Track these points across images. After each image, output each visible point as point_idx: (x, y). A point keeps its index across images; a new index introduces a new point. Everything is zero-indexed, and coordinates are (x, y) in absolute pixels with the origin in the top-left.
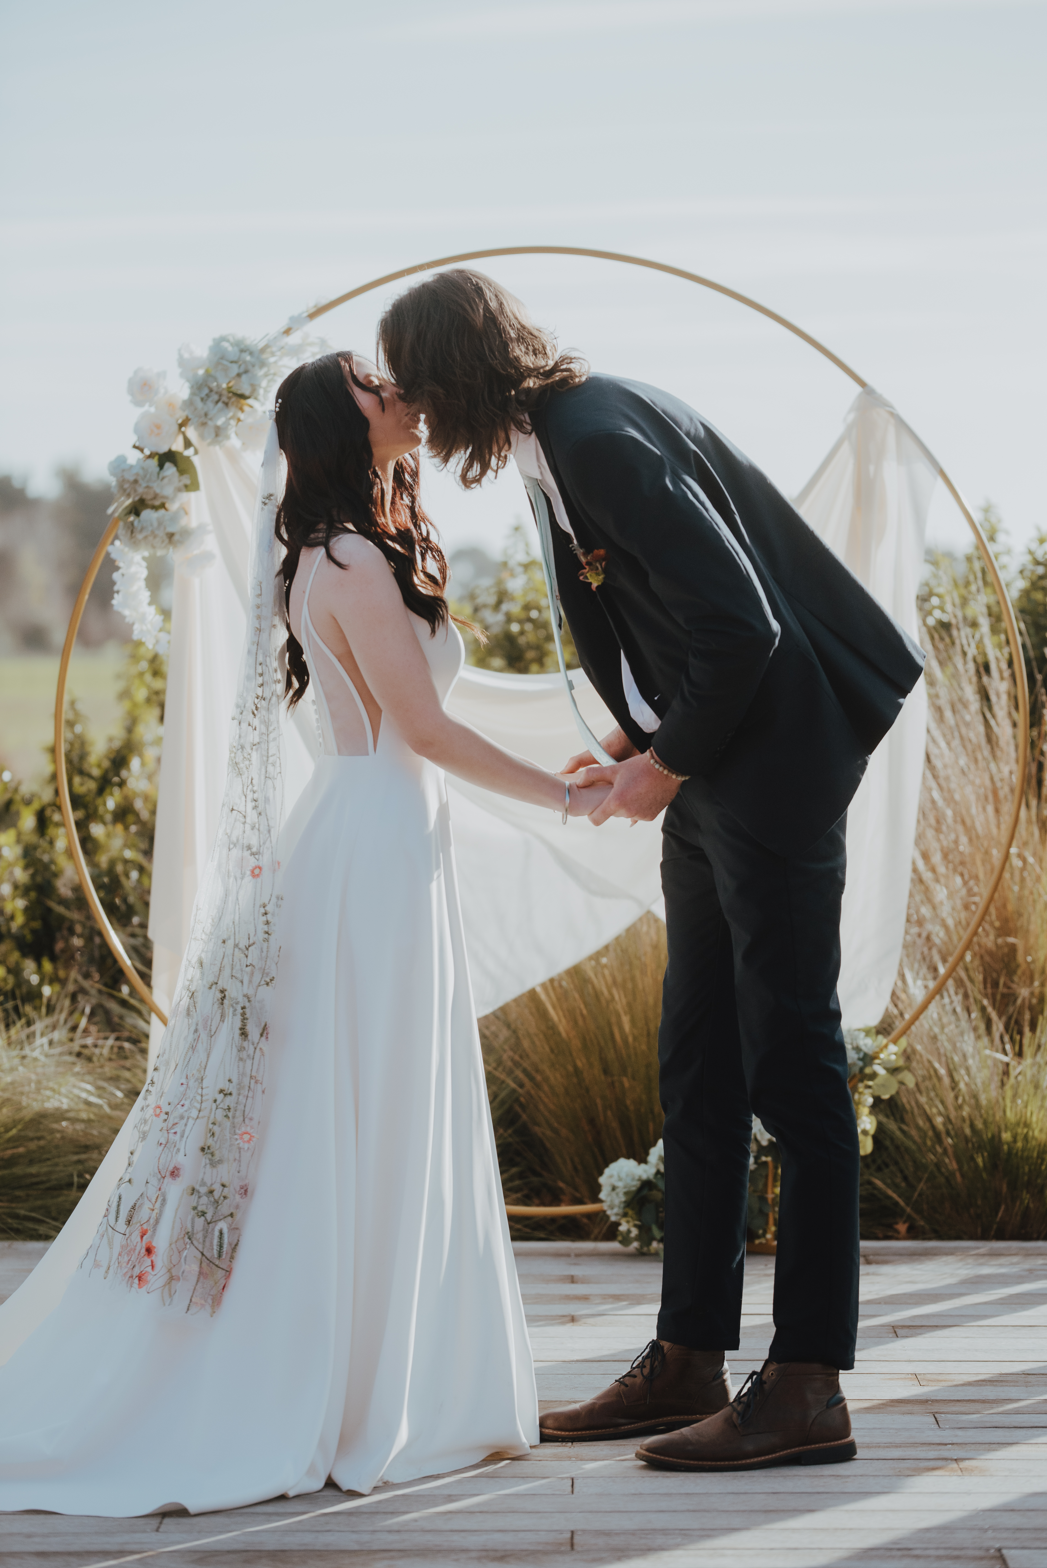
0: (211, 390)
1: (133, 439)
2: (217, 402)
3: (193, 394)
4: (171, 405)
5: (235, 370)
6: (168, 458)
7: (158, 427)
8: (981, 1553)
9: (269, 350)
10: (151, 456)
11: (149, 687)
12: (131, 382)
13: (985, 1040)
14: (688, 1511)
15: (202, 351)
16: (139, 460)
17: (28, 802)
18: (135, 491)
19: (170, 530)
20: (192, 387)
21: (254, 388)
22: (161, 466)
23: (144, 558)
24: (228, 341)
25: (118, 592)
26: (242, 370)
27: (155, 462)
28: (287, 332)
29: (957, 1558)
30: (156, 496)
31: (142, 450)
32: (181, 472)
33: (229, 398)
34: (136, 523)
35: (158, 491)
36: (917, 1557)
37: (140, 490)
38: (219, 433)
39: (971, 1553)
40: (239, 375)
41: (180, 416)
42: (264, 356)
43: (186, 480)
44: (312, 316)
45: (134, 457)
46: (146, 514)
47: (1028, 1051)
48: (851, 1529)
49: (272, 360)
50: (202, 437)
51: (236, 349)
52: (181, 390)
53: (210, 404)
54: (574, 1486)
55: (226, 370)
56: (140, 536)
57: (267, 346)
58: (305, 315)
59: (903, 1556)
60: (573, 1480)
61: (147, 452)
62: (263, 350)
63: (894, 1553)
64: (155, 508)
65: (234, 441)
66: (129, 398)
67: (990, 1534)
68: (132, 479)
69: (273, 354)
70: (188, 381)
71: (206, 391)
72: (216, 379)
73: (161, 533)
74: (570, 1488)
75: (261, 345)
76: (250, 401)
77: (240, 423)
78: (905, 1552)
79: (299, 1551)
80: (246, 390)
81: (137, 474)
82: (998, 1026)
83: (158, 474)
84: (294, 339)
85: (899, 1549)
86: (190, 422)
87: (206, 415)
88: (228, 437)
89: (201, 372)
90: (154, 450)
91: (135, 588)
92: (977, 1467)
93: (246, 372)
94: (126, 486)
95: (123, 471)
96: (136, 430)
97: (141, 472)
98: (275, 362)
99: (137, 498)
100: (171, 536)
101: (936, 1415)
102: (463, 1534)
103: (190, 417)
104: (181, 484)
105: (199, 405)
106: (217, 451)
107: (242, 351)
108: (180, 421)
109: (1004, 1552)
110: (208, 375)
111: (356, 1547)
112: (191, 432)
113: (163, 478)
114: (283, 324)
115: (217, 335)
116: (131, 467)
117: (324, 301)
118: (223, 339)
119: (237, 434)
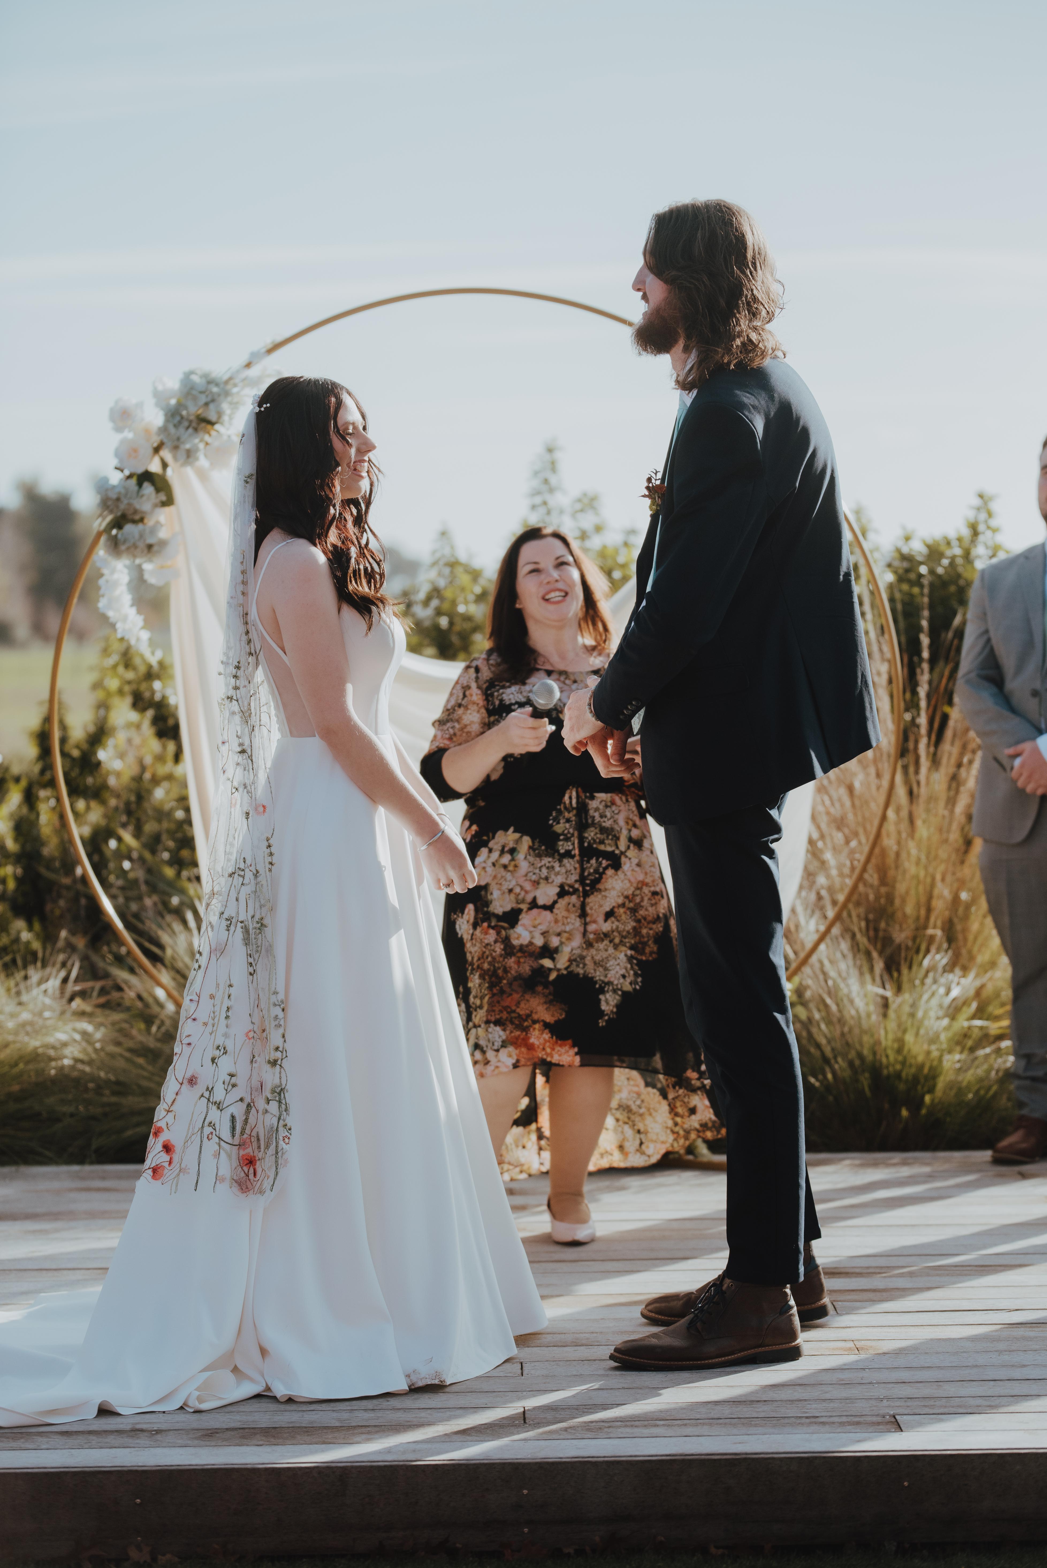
0: (182, 417)
1: (115, 462)
2: (187, 428)
3: (167, 421)
4: (147, 431)
5: (203, 399)
6: (145, 477)
7: (135, 451)
8: (879, 1419)
9: (232, 382)
10: (130, 477)
11: (121, 678)
12: (112, 411)
13: (868, 977)
14: (624, 1388)
15: (173, 383)
16: (121, 480)
17: (17, 780)
18: (117, 507)
19: (150, 541)
20: (166, 415)
21: (220, 414)
22: (140, 484)
23: (126, 566)
24: (196, 374)
25: (103, 596)
26: (209, 399)
27: (133, 481)
28: (248, 365)
29: (858, 1423)
30: (136, 512)
31: (122, 471)
32: (158, 490)
33: (198, 424)
34: (119, 536)
35: (138, 507)
36: (823, 1423)
37: (122, 506)
38: (190, 455)
39: (869, 1419)
40: (207, 404)
41: (155, 441)
42: (229, 387)
43: (163, 497)
44: (270, 351)
45: (116, 478)
46: (129, 528)
47: (905, 986)
48: (765, 1401)
49: (235, 390)
50: (175, 458)
51: (204, 381)
52: (155, 418)
53: (181, 430)
54: (524, 1368)
55: (195, 399)
56: (123, 548)
57: (230, 379)
58: (264, 350)
59: (811, 1423)
60: (522, 1364)
61: (127, 472)
62: (227, 382)
63: (804, 1420)
64: (134, 522)
65: (203, 461)
66: (110, 425)
67: (885, 1403)
68: (114, 496)
69: (235, 385)
70: (162, 409)
71: (178, 418)
72: (186, 408)
73: (141, 545)
74: (520, 1371)
75: (226, 377)
76: (217, 427)
77: (208, 447)
78: (813, 1420)
79: (288, 1427)
80: (213, 417)
81: (119, 493)
82: (879, 965)
83: (138, 492)
84: (253, 372)
85: (807, 1417)
86: (164, 447)
87: (178, 439)
88: (197, 459)
89: (173, 402)
90: (133, 471)
91: (118, 592)
92: (871, 1347)
93: (213, 401)
94: (110, 503)
95: (107, 490)
96: (117, 454)
97: (123, 491)
98: (238, 393)
99: (119, 514)
100: (150, 547)
101: (834, 1303)
102: (429, 1411)
103: (165, 440)
104: (158, 501)
105: (172, 430)
106: (189, 471)
107: (209, 382)
108: (155, 445)
109: (897, 1417)
110: (180, 405)
111: (338, 1424)
112: (166, 454)
113: (142, 496)
114: (244, 359)
115: (187, 369)
116: (114, 487)
117: (280, 338)
118: (192, 372)
119: (206, 456)
